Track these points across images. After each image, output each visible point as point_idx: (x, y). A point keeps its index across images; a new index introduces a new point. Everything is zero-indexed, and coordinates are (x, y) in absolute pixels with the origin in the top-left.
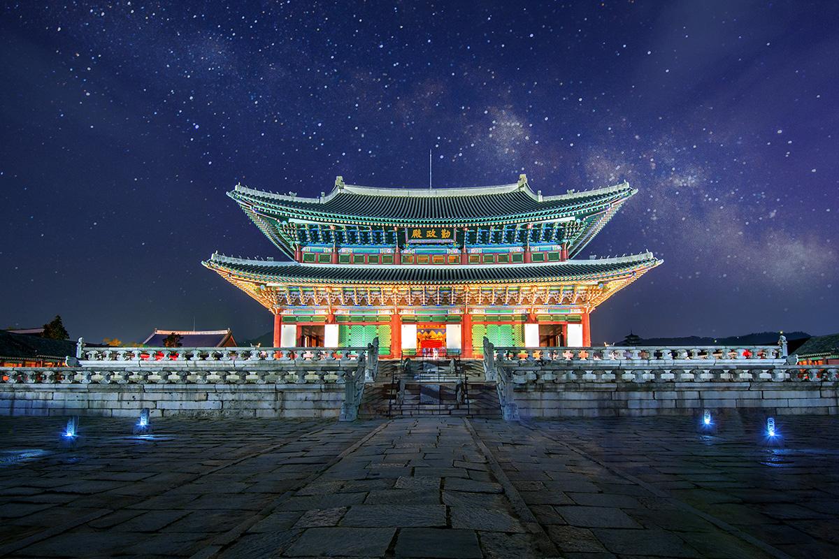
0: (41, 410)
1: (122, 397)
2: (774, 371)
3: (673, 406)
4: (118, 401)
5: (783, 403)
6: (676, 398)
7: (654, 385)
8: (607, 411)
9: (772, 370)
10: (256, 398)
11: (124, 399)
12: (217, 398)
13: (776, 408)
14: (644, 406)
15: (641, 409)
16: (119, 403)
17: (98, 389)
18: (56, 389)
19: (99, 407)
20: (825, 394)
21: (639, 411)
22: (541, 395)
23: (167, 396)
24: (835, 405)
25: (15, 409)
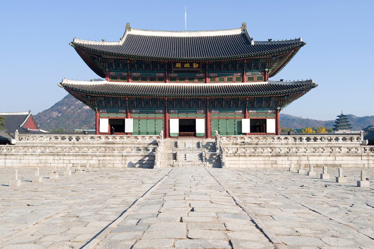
0: (19, 164)
1: (54, 158)
2: (341, 148)
3: (296, 163)
4: (53, 160)
5: (344, 162)
6: (298, 160)
7: (288, 154)
8: (267, 165)
9: (340, 147)
10: (114, 159)
11: (56, 159)
12: (96, 159)
13: (341, 164)
14: (284, 163)
15: (282, 164)
16: (53, 161)
17: (44, 155)
18: (25, 154)
19: (45, 162)
20: (363, 158)
21: (281, 165)
22: (239, 158)
23: (74, 158)
24: (368, 163)
25: (7, 164)
